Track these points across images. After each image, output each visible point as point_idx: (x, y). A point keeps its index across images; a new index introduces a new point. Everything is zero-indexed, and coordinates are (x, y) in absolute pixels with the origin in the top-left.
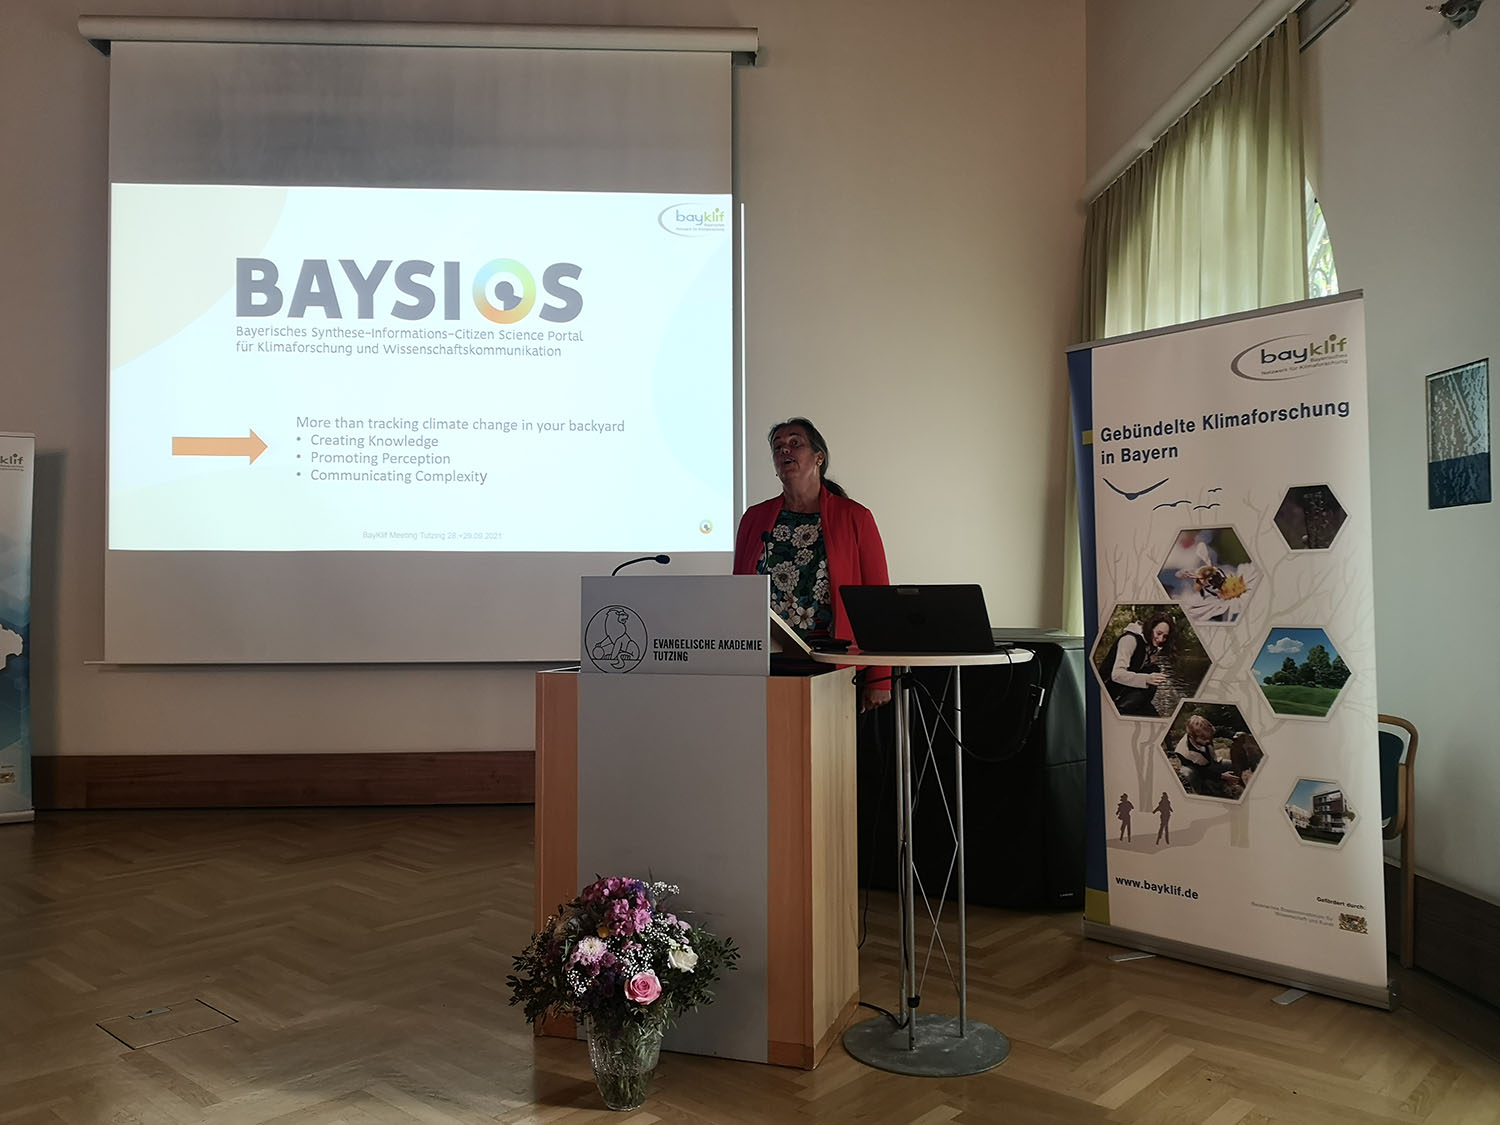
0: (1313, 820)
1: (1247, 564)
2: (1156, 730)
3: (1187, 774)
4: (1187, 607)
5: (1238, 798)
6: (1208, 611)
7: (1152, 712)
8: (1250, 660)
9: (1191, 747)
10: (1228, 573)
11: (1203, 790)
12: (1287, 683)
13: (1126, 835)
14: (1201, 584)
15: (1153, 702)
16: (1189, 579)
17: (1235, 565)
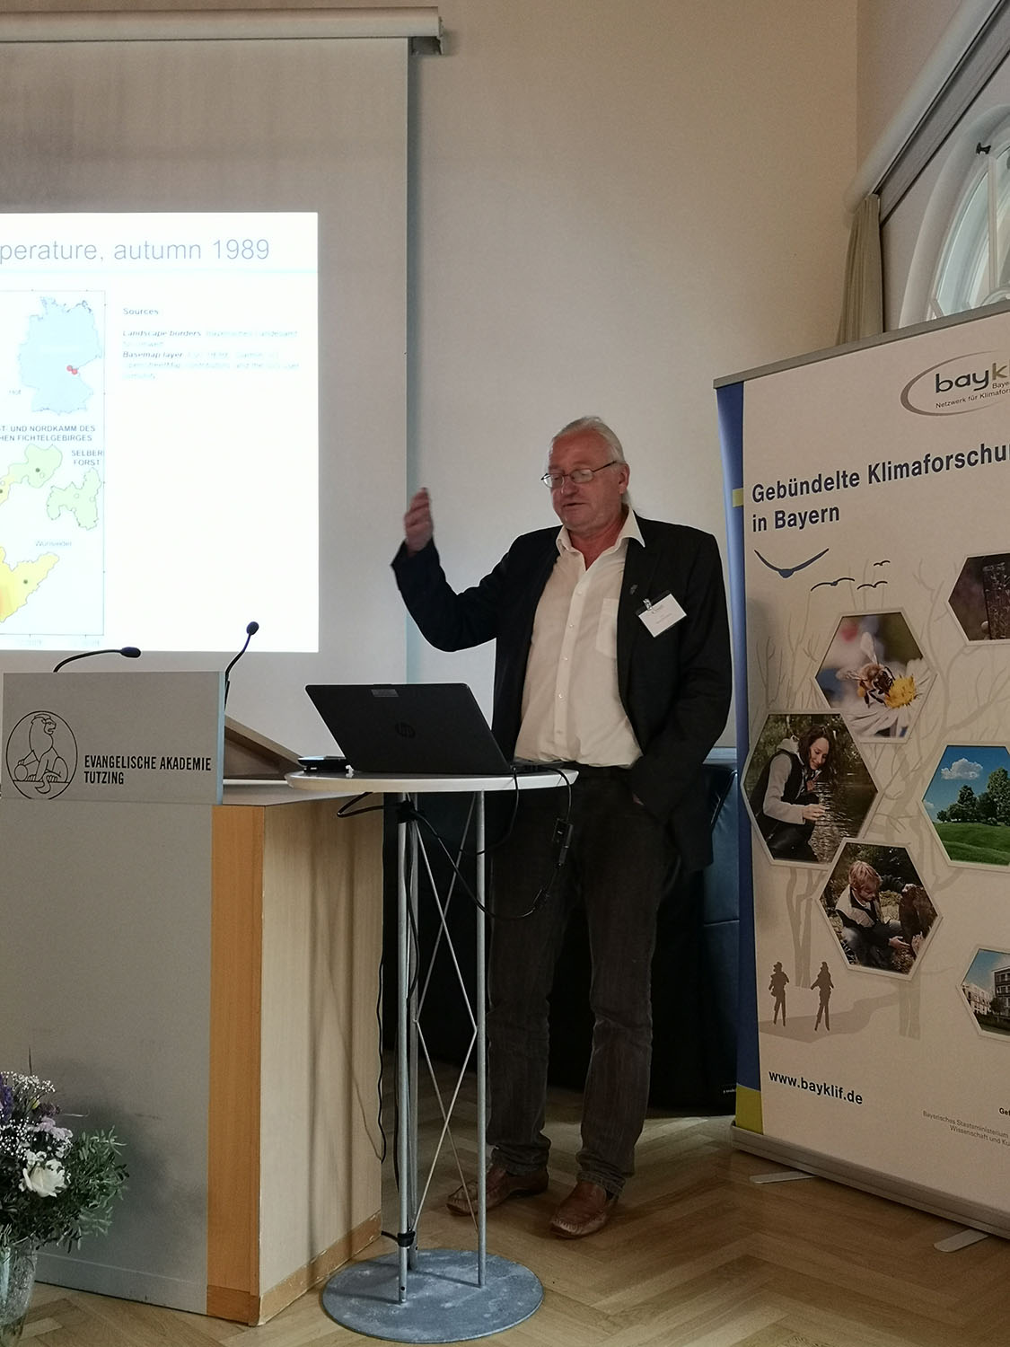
0: (996, 1005)
1: (918, 660)
2: (815, 879)
3: (849, 939)
4: (850, 718)
5: (907, 972)
6: (871, 724)
7: (810, 857)
8: (922, 789)
9: (854, 904)
10: (895, 671)
11: (870, 962)
12: (964, 820)
13: (780, 1016)
14: (866, 688)
15: (810, 843)
16: (852, 681)
17: (905, 662)
